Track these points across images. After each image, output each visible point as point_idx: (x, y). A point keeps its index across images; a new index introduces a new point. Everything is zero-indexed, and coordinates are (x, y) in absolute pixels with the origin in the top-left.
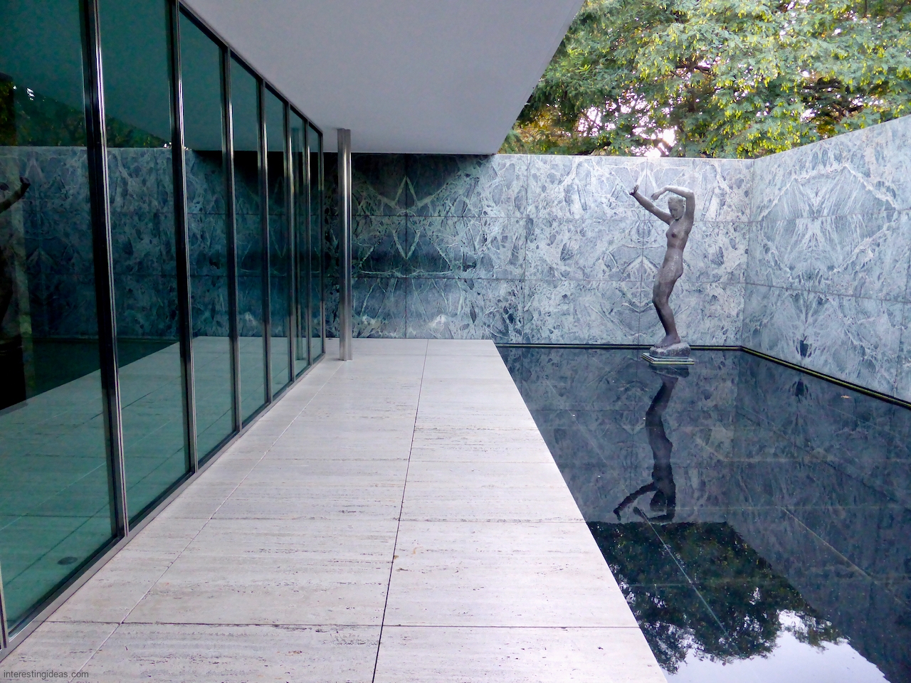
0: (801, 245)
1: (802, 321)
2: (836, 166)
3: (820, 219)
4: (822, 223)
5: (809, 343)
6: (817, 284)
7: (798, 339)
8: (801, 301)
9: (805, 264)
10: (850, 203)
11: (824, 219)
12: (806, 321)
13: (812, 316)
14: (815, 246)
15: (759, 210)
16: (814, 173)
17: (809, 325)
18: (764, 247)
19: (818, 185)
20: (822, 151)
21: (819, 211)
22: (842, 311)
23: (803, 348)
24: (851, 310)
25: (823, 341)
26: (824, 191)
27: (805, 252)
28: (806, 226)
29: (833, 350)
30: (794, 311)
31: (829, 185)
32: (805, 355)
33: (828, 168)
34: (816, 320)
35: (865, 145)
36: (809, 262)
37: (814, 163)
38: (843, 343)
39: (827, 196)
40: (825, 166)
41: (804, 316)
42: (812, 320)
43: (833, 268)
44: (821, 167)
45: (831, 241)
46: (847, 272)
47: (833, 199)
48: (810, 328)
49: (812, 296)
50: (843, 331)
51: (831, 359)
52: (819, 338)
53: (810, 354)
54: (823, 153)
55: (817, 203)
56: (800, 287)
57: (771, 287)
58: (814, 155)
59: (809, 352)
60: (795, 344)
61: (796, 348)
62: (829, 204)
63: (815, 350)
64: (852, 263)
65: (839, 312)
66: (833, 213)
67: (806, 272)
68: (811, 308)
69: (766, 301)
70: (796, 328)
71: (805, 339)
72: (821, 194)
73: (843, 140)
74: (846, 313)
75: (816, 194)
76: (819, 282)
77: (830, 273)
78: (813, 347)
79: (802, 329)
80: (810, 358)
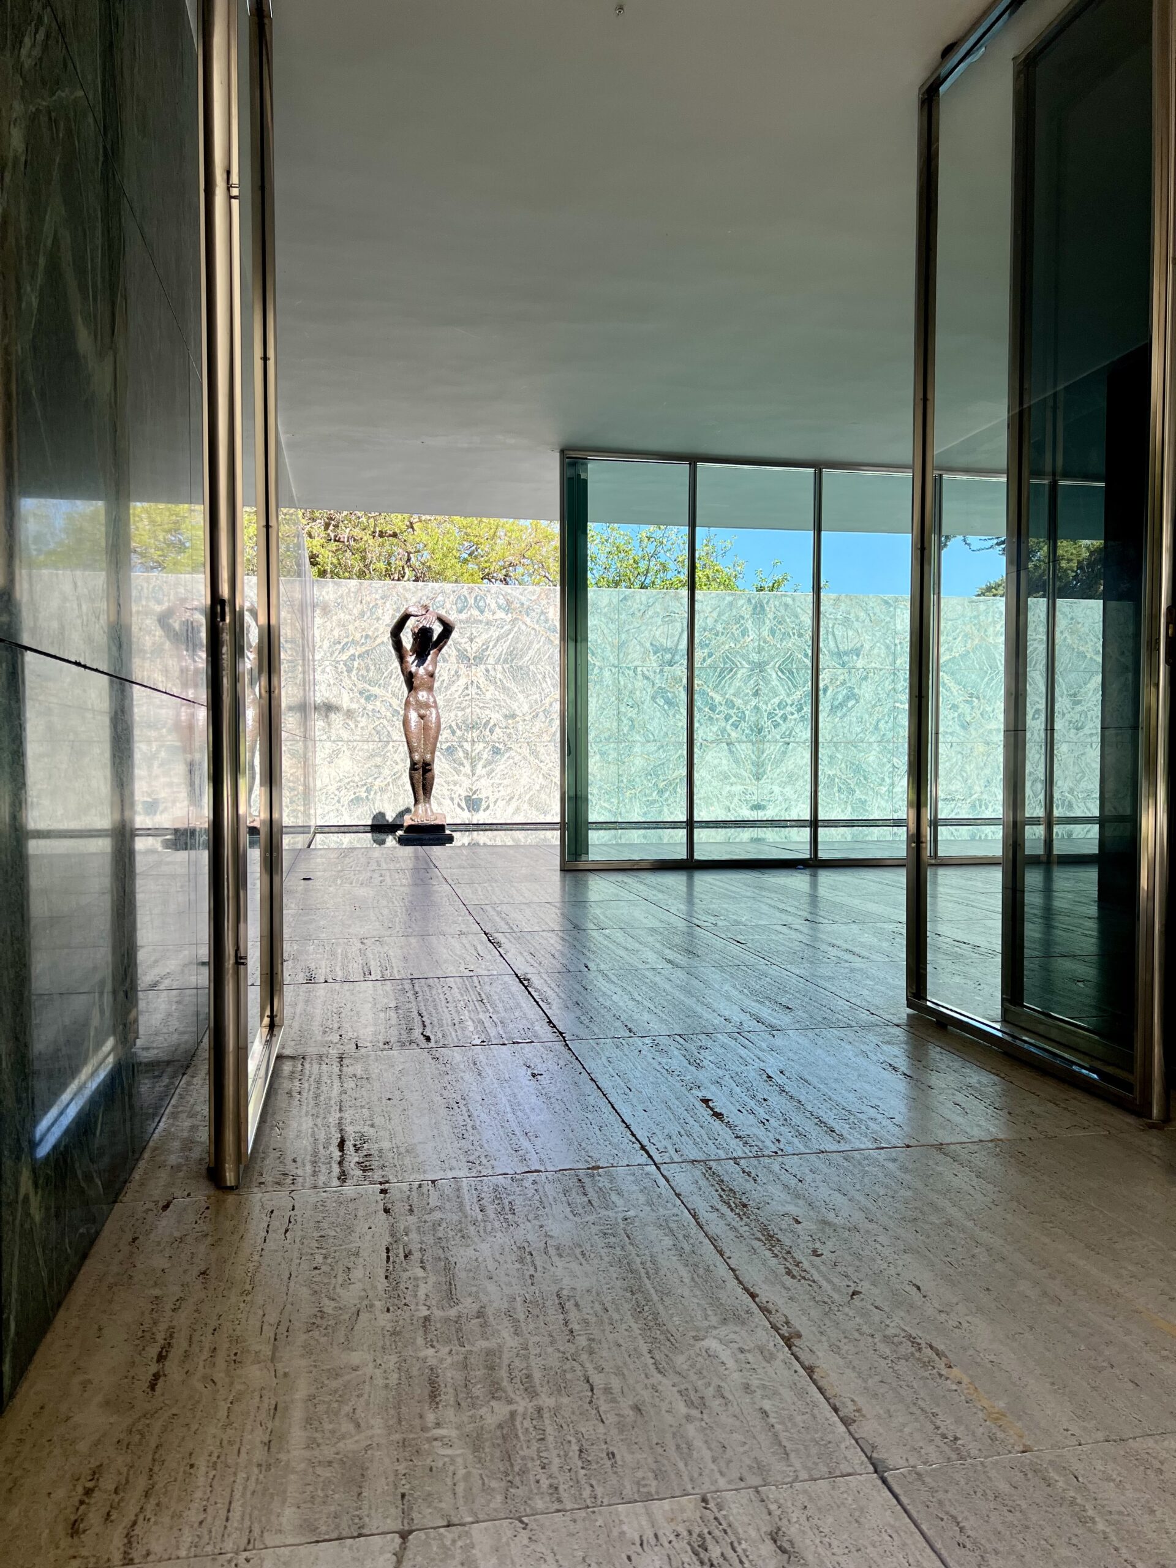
0: (449, 692)
1: (466, 775)
2: (501, 614)
3: (483, 667)
4: (487, 670)
5: (483, 795)
6: (487, 733)
7: (459, 795)
8: (461, 754)
9: (460, 714)
11: (489, 667)
12: (473, 774)
13: (485, 767)
14: (477, 694)
15: (339, 647)
16: (463, 614)
17: (480, 777)
18: (361, 693)
19: (473, 630)
20: (473, 595)
21: (479, 659)
22: (537, 757)
23: (473, 804)
24: (549, 755)
25: (509, 790)
26: (484, 637)
27: (458, 700)
28: (457, 672)
29: (528, 796)
30: (447, 766)
31: (494, 633)
32: (478, 810)
33: (488, 615)
34: (493, 771)
35: (545, 602)
36: (468, 711)
37: (460, 605)
38: (542, 787)
39: (491, 644)
40: (482, 612)
41: (467, 769)
42: (484, 772)
43: (513, 716)
44: (476, 613)
45: (505, 689)
46: (538, 719)
47: (503, 647)
48: (482, 780)
49: (479, 747)
50: (541, 776)
51: (526, 806)
52: (501, 788)
53: (488, 807)
54: (476, 598)
55: (474, 649)
56: (455, 738)
57: (388, 742)
58: (459, 597)
59: (484, 805)
60: (456, 802)
61: (459, 805)
62: (496, 652)
63: (495, 802)
64: (544, 711)
65: (531, 758)
66: (506, 661)
67: (464, 722)
68: (480, 759)
69: (378, 760)
70: (455, 784)
71: (475, 793)
72: (479, 641)
73: (510, 591)
74: (543, 758)
75: (471, 640)
76: (491, 731)
77: (510, 721)
78: (492, 799)
79: (466, 783)
80: (488, 812)
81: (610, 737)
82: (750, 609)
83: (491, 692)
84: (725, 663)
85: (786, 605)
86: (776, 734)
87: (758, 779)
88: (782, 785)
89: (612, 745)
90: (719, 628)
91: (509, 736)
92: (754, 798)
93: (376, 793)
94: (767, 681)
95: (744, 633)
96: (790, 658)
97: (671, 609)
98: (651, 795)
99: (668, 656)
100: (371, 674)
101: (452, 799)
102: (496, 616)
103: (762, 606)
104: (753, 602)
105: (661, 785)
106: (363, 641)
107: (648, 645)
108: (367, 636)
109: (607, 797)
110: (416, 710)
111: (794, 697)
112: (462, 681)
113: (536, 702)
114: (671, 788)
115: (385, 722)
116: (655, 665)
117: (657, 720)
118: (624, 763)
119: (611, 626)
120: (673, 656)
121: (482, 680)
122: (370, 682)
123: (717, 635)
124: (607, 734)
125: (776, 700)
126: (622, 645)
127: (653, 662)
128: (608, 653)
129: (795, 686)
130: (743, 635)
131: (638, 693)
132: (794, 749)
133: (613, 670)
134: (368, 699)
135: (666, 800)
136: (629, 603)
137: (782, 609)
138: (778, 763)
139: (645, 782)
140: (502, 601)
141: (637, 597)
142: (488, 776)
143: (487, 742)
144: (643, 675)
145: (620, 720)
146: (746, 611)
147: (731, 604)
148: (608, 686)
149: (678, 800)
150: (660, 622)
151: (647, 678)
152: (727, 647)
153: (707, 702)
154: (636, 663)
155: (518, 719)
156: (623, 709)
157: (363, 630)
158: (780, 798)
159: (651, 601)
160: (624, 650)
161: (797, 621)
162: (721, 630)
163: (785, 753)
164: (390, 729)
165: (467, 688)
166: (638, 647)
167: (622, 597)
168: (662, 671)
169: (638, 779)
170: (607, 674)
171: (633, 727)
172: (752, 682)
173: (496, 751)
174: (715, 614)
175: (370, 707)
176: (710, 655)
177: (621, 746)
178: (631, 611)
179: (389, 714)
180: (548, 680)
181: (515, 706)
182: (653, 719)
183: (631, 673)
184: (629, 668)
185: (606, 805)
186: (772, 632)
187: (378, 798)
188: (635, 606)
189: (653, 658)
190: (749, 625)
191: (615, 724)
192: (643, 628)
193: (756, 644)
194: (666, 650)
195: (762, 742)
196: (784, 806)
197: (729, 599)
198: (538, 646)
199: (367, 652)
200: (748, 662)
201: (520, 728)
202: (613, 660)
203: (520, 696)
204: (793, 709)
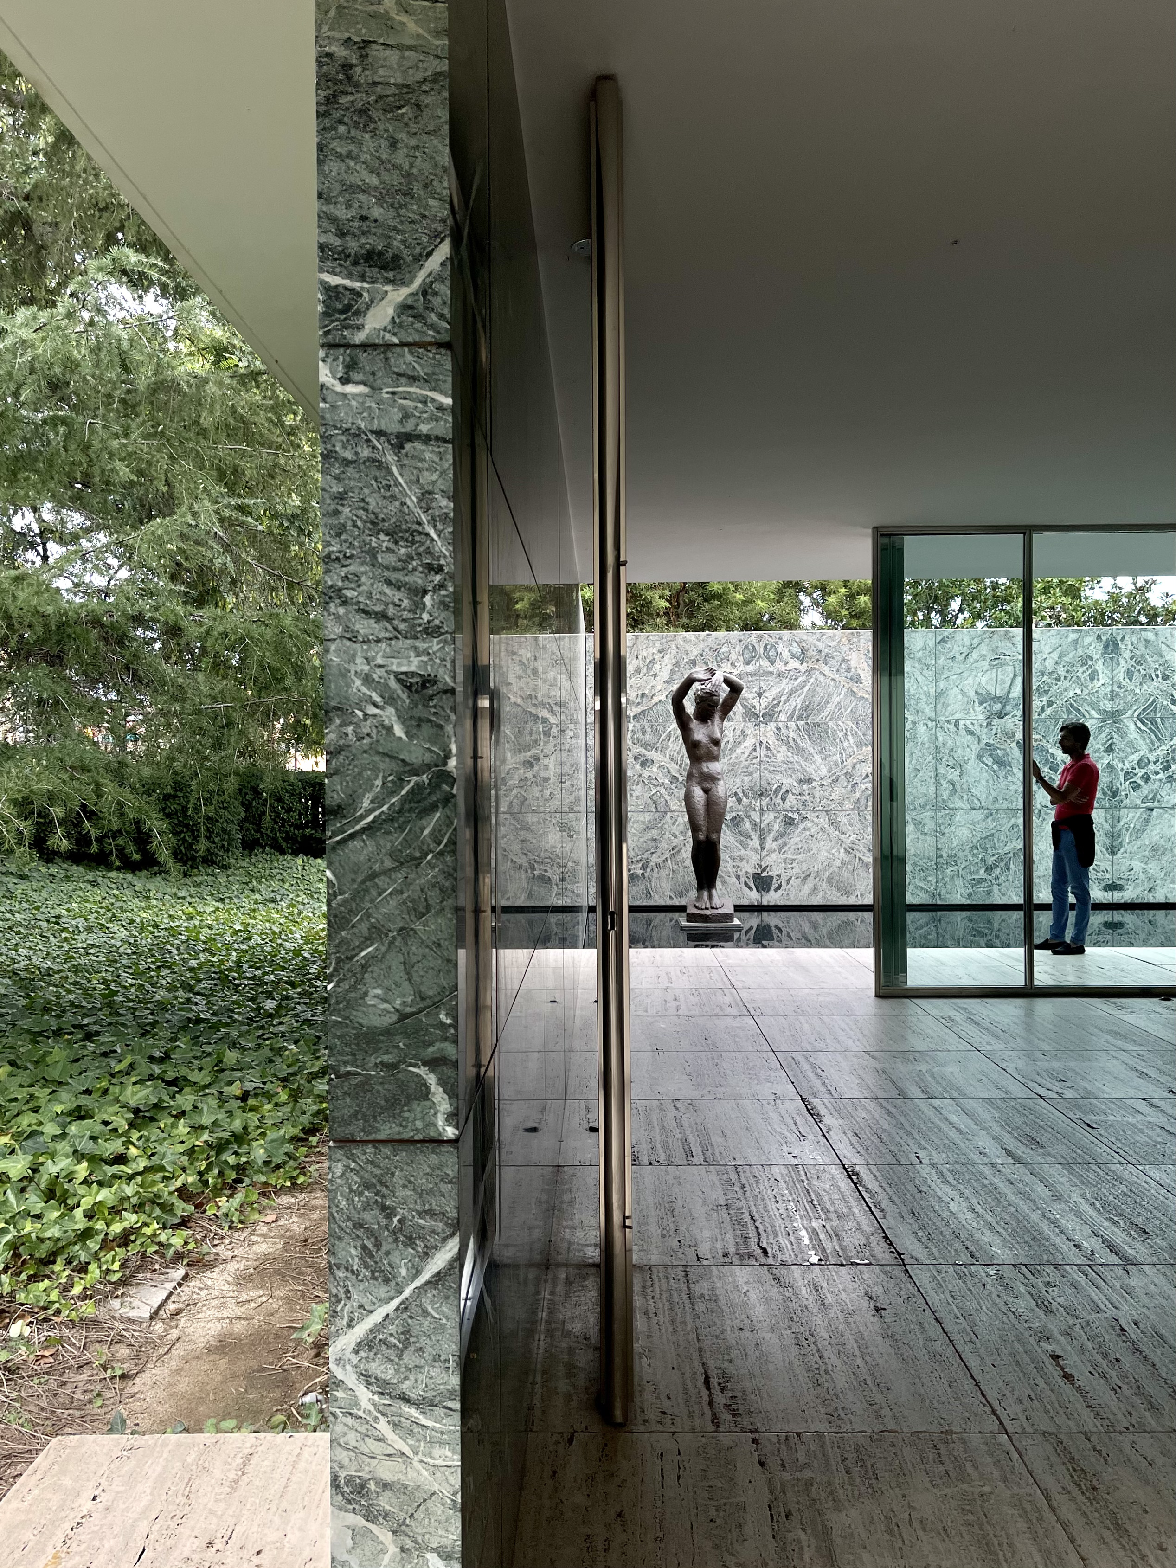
0: (733, 756)
1: (753, 849)
2: (794, 664)
3: (773, 725)
4: (778, 729)
5: (774, 873)
6: (778, 800)
7: (747, 873)
8: (748, 825)
9: (747, 779)
10: (830, 707)
11: (781, 725)
12: (763, 849)
13: (775, 840)
14: (766, 756)
16: (750, 668)
17: (771, 851)
18: (636, 758)
19: (762, 684)
20: (762, 644)
21: (769, 716)
22: (837, 828)
23: (762, 882)
24: (851, 825)
25: (805, 866)
26: (775, 691)
27: (745, 763)
28: (743, 732)
29: (827, 874)
30: (732, 840)
31: (785, 686)
32: (768, 891)
33: (779, 666)
34: (785, 844)
35: (846, 648)
36: (756, 775)
37: (747, 656)
38: (844, 863)
39: (783, 699)
40: (772, 663)
41: (755, 843)
42: (774, 845)
43: (809, 781)
44: (765, 663)
45: (800, 751)
46: (839, 784)
47: (797, 702)
48: (773, 856)
49: (769, 817)
50: (842, 850)
51: (824, 885)
52: (794, 865)
53: (780, 887)
54: (766, 646)
55: (763, 706)
56: (740, 807)
57: (666, 813)
58: (746, 647)
59: (775, 885)
60: (742, 880)
61: (746, 884)
62: (789, 708)
63: (789, 881)
64: (846, 774)
65: (831, 830)
66: (800, 718)
67: (752, 789)
68: (770, 831)
69: (654, 833)
70: (742, 859)
71: (764, 870)
72: (769, 695)
73: (805, 637)
74: (845, 830)
75: (760, 695)
76: (783, 799)
77: (805, 787)
78: (784, 878)
79: (755, 858)
80: (780, 892)
81: (926, 804)
82: (1100, 647)
83: (782, 754)
84: (1069, 713)
85: (1147, 641)
86: (1135, 798)
87: (1113, 853)
88: (1146, 860)
89: (929, 813)
90: (1062, 671)
91: (805, 803)
92: (1108, 876)
93: (652, 870)
94: (1123, 734)
95: (1093, 676)
96: (1153, 705)
97: (1000, 651)
98: (977, 872)
99: (997, 707)
100: (647, 736)
101: (738, 877)
102: (789, 667)
103: (1116, 645)
104: (1104, 638)
105: (990, 861)
106: (639, 700)
107: (972, 694)
108: (643, 695)
109: (923, 874)
110: (700, 784)
111: (1159, 752)
112: (749, 742)
113: (836, 764)
114: (1002, 864)
115: (663, 790)
116: (981, 717)
117: (984, 782)
118: (943, 834)
119: (925, 672)
120: (1004, 706)
121: (772, 741)
122: (646, 746)
123: (1058, 679)
124: (922, 801)
125: (1135, 757)
126: (939, 695)
127: (979, 714)
128: (922, 705)
129: (1159, 740)
130: (1092, 679)
131: (960, 751)
132: (1160, 816)
133: (930, 724)
134: (643, 764)
135: (997, 878)
136: (948, 645)
137: (1142, 646)
138: (1139, 833)
139: (970, 857)
140: (796, 649)
141: (958, 637)
142: (780, 850)
143: (778, 812)
144: (966, 727)
145: (938, 783)
146: (1095, 650)
147: (1075, 642)
148: (923, 744)
149: (1011, 878)
150: (987, 667)
151: (971, 733)
152: (1071, 694)
153: (1047, 760)
154: (957, 716)
155: (814, 784)
156: (941, 770)
157: (639, 688)
158: (1142, 876)
159: (976, 642)
160: (942, 700)
161: (1161, 661)
162: (1063, 674)
163: (1147, 821)
164: (667, 797)
165: (755, 750)
166: (960, 697)
167: (939, 638)
168: (989, 724)
169: (960, 854)
170: (921, 728)
171: (954, 791)
172: (1104, 735)
173: (789, 822)
174: (1055, 655)
175: (646, 774)
176: (1050, 704)
177: (939, 814)
178: (951, 654)
179: (666, 781)
180: (850, 738)
181: (811, 769)
182: (979, 782)
183: (952, 727)
184: (948, 722)
185: (921, 884)
186: (1129, 674)
187: (655, 875)
188: (956, 648)
189: (979, 709)
190: (1099, 666)
191: (933, 788)
192: (965, 674)
193: (1109, 689)
194: (996, 699)
195: (1118, 807)
196: (1147, 886)
197: (1073, 636)
198: (838, 699)
199: (643, 712)
200: (1099, 712)
201: (817, 794)
202: (929, 712)
203: (818, 758)
204: (1158, 767)
